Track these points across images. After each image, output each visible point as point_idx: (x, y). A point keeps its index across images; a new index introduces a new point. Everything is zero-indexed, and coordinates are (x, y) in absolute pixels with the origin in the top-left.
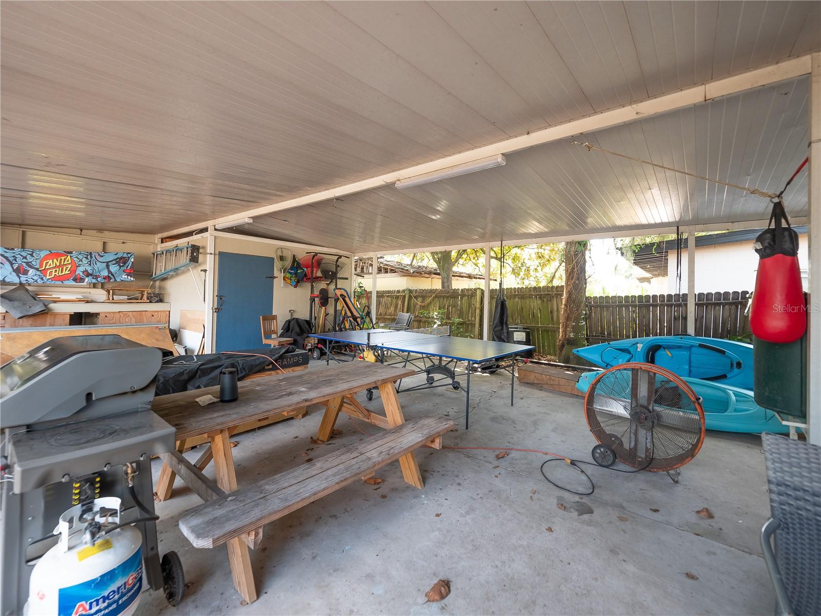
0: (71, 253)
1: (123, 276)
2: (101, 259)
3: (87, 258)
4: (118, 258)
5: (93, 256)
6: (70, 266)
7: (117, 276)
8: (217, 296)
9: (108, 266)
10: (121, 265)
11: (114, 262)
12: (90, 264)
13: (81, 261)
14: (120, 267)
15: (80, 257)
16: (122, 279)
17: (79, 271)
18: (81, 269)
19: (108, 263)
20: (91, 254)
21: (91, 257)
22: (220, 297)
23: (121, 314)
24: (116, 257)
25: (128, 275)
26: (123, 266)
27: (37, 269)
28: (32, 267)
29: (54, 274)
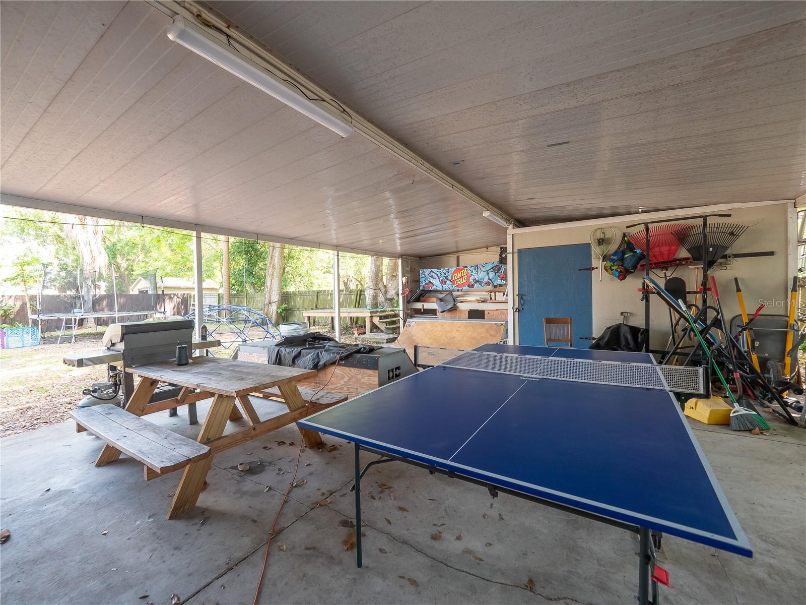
0: (466, 267)
1: (499, 281)
2: (483, 269)
3: (475, 269)
4: (494, 267)
5: (479, 267)
6: (466, 277)
7: (494, 281)
8: (517, 295)
9: (488, 274)
10: (496, 271)
11: (492, 270)
12: (477, 274)
13: (472, 272)
14: (496, 273)
15: (471, 269)
16: (498, 283)
17: (471, 280)
18: (472, 278)
19: (487, 271)
20: (477, 266)
21: (478, 268)
22: (521, 296)
23: (499, 311)
24: (493, 265)
25: (502, 280)
26: (497, 272)
27: (450, 281)
28: (448, 279)
29: (458, 283)
